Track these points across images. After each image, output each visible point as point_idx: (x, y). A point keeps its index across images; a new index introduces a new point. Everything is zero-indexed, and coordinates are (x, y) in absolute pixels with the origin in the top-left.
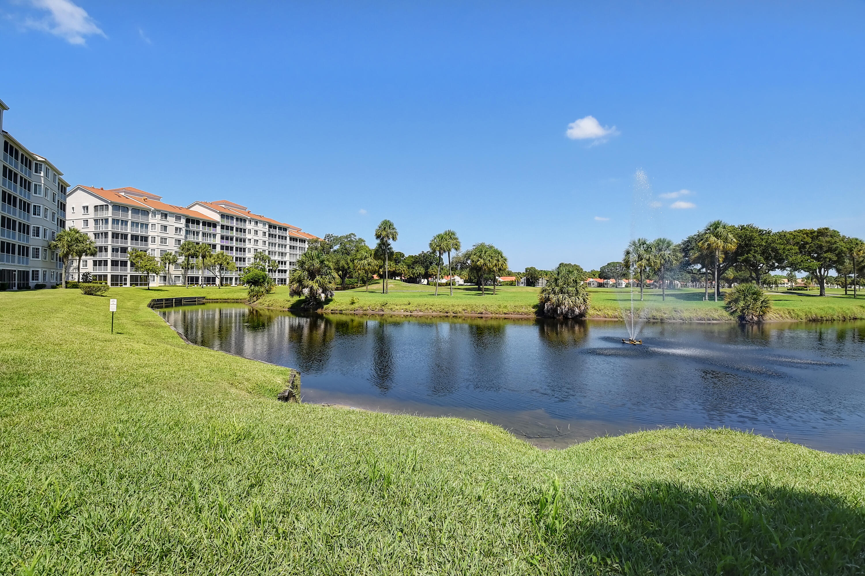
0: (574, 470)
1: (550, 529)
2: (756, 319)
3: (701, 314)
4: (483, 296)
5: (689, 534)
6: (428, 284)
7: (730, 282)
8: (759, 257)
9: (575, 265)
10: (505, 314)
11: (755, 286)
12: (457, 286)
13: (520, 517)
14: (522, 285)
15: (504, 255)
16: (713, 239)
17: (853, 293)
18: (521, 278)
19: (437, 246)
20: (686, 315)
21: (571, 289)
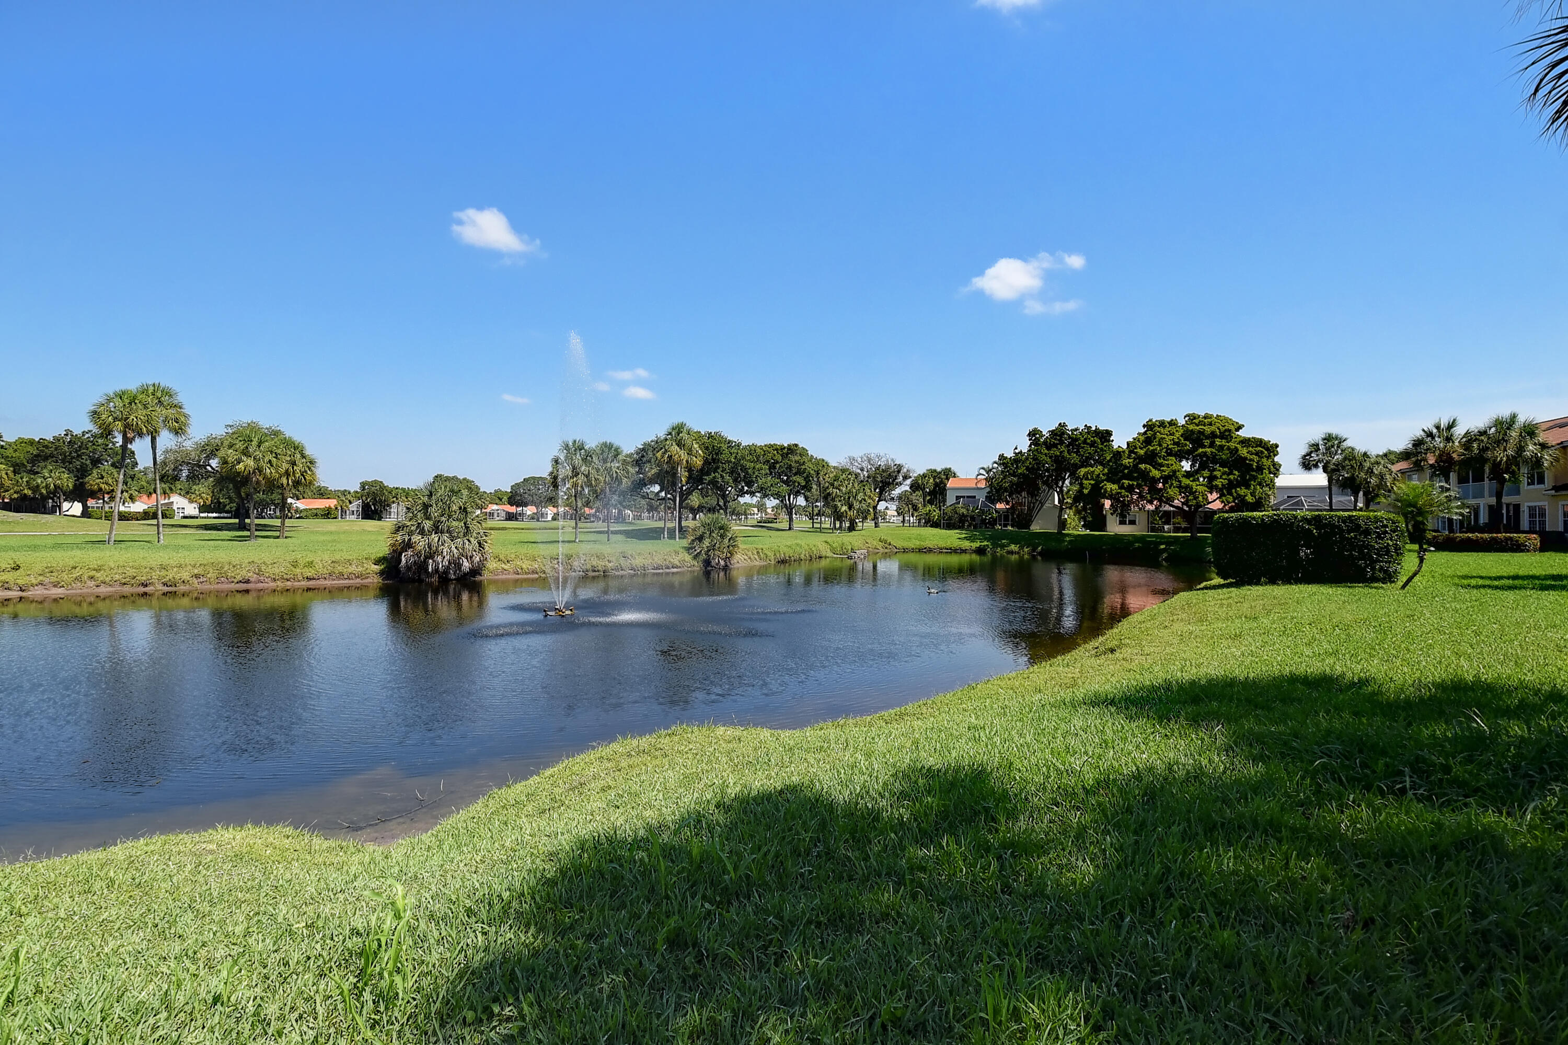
0: (442, 865)
1: (386, 998)
2: (722, 563)
3: (658, 560)
4: (253, 542)
5: (623, 906)
6: (86, 514)
7: (694, 511)
8: (727, 477)
9: (464, 479)
10: (309, 579)
11: (721, 517)
12: (177, 519)
13: (318, 1002)
14: (353, 517)
15: (308, 452)
16: (675, 448)
17: (818, 526)
18: (350, 503)
19: (115, 419)
20: (638, 562)
21: (455, 524)
